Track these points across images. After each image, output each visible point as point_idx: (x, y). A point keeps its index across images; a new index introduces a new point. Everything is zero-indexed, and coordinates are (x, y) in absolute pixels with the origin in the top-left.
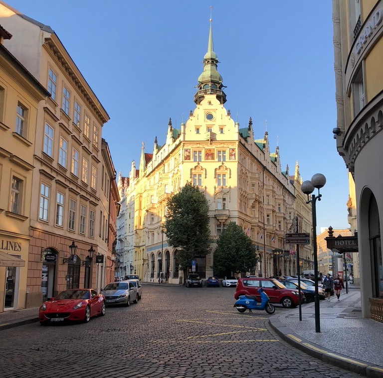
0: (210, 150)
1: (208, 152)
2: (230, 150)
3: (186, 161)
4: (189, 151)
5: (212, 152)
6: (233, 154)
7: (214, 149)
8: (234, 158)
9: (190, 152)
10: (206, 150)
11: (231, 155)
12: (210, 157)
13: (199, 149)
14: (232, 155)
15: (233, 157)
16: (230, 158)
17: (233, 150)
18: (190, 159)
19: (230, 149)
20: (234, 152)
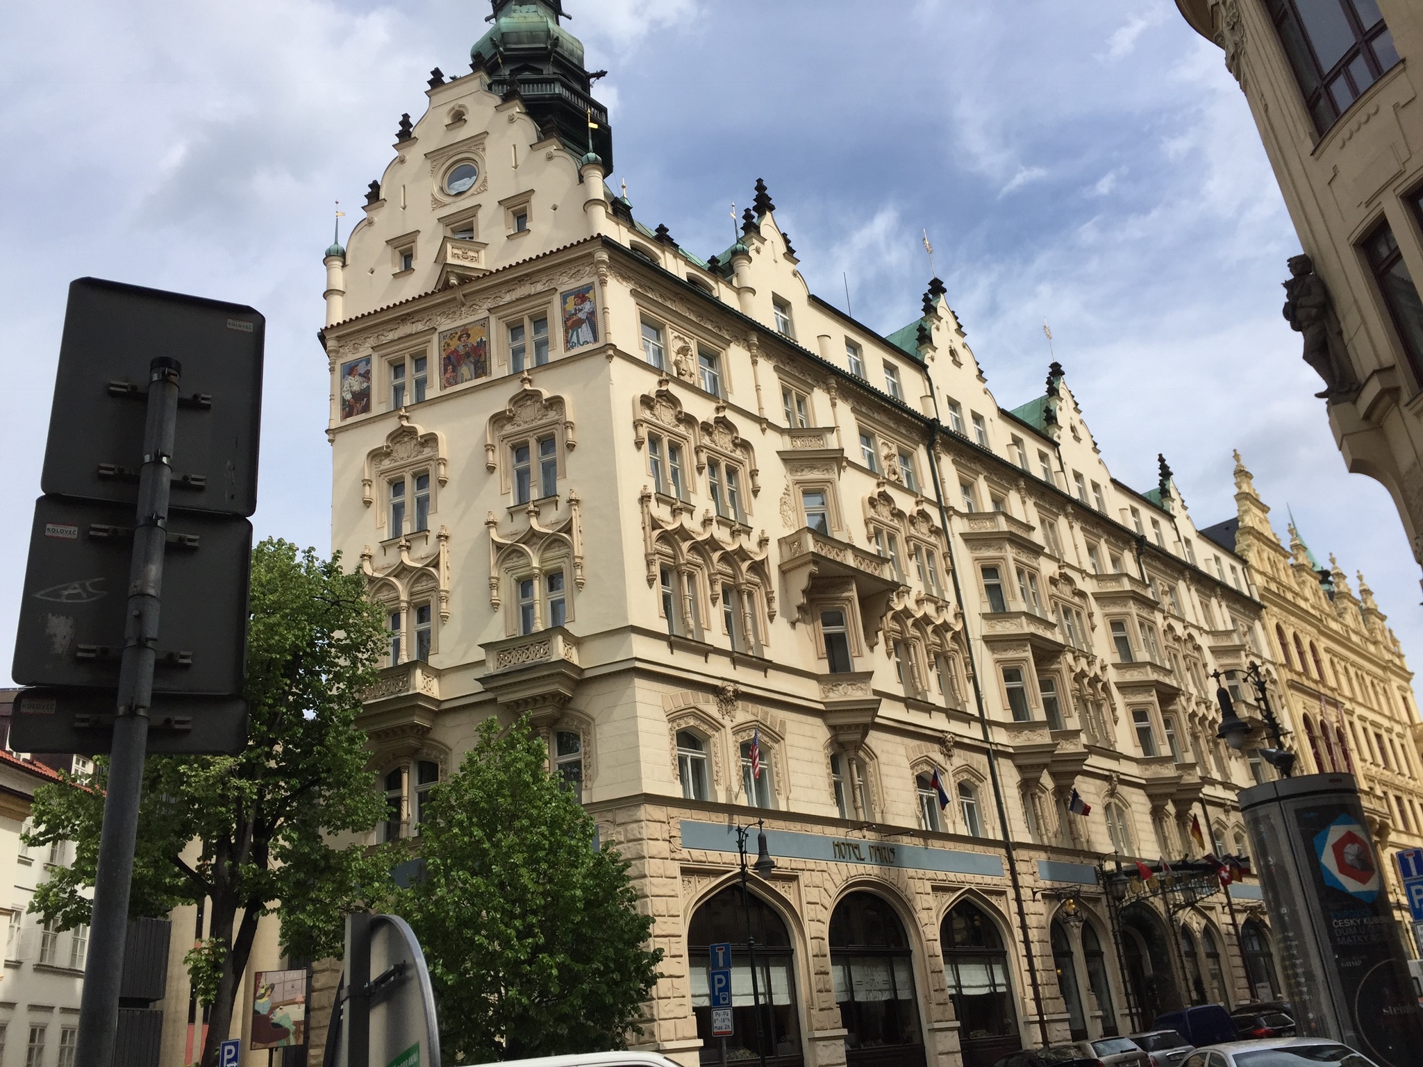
0: (465, 332)
1: (455, 343)
2: (564, 302)
3: (350, 420)
4: (362, 369)
5: (474, 340)
6: (582, 315)
7: (484, 323)
8: (590, 337)
9: (366, 376)
10: (447, 336)
11: (571, 325)
12: (465, 370)
13: (414, 346)
14: (579, 323)
15: (585, 333)
16: (567, 341)
17: (582, 295)
18: (366, 408)
19: (565, 297)
20: (587, 307)
